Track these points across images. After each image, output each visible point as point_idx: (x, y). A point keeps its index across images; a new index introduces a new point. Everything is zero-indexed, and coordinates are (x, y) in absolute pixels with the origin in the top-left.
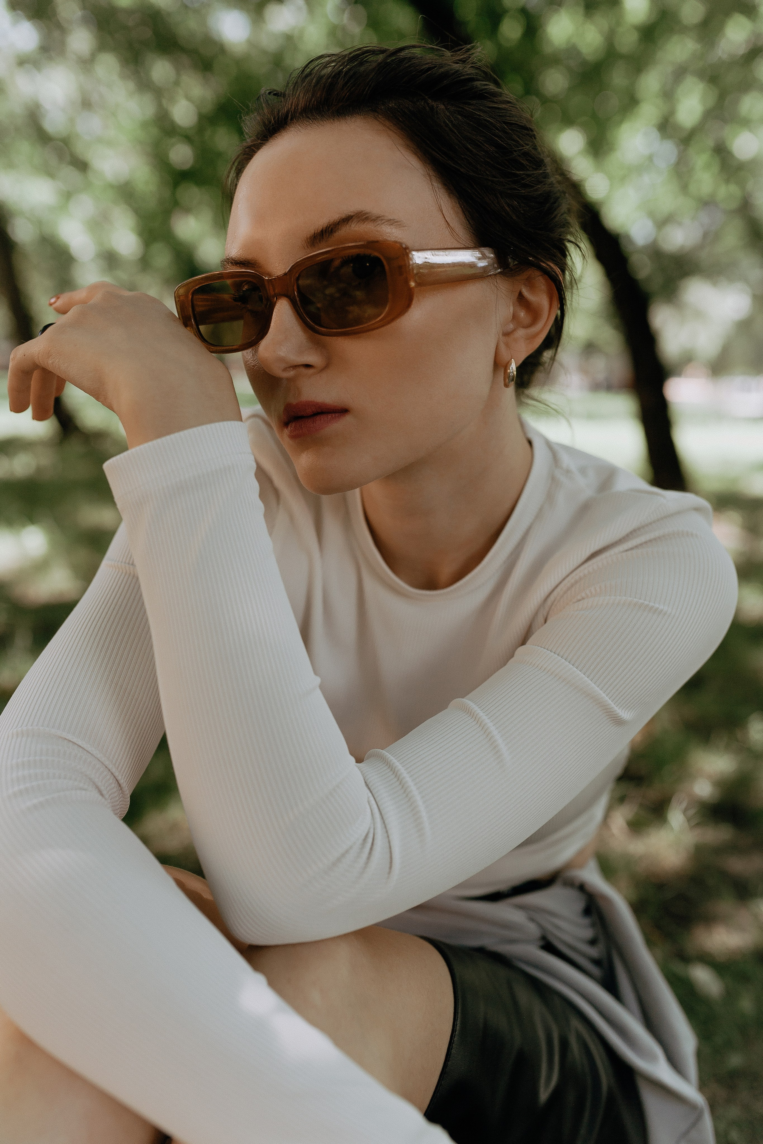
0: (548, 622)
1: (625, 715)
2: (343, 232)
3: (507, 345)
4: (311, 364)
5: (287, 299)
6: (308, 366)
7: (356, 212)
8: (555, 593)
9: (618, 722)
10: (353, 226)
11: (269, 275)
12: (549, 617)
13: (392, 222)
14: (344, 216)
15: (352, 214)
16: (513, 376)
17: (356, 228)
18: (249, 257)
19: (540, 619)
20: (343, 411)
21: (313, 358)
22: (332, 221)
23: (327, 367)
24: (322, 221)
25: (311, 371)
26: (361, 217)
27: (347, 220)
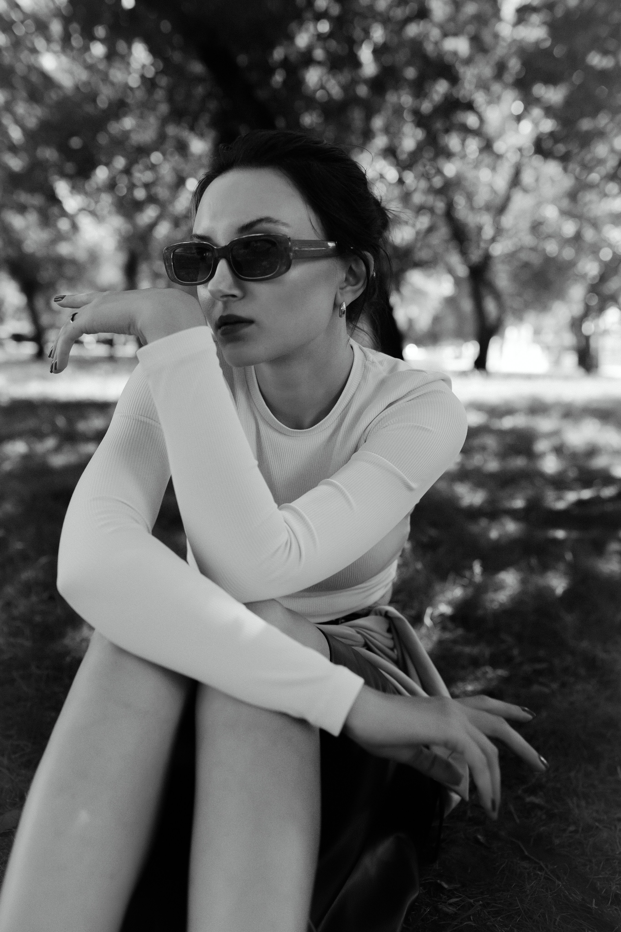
0: (366, 442)
1: (414, 485)
2: (259, 227)
3: (342, 294)
4: (235, 295)
5: (225, 259)
6: (234, 296)
7: (265, 217)
8: (370, 426)
9: (410, 489)
10: (263, 224)
11: (216, 245)
12: (367, 440)
13: (284, 224)
14: (259, 218)
15: (263, 218)
16: (344, 311)
17: (265, 226)
18: (207, 235)
19: (363, 441)
20: (250, 322)
21: (236, 292)
22: (252, 221)
23: (243, 297)
24: (247, 220)
25: (234, 299)
26: (268, 220)
27: (260, 221)
